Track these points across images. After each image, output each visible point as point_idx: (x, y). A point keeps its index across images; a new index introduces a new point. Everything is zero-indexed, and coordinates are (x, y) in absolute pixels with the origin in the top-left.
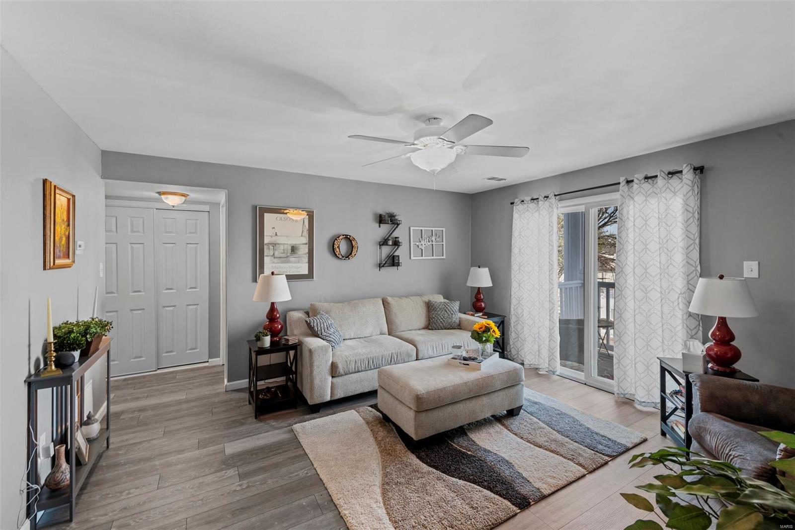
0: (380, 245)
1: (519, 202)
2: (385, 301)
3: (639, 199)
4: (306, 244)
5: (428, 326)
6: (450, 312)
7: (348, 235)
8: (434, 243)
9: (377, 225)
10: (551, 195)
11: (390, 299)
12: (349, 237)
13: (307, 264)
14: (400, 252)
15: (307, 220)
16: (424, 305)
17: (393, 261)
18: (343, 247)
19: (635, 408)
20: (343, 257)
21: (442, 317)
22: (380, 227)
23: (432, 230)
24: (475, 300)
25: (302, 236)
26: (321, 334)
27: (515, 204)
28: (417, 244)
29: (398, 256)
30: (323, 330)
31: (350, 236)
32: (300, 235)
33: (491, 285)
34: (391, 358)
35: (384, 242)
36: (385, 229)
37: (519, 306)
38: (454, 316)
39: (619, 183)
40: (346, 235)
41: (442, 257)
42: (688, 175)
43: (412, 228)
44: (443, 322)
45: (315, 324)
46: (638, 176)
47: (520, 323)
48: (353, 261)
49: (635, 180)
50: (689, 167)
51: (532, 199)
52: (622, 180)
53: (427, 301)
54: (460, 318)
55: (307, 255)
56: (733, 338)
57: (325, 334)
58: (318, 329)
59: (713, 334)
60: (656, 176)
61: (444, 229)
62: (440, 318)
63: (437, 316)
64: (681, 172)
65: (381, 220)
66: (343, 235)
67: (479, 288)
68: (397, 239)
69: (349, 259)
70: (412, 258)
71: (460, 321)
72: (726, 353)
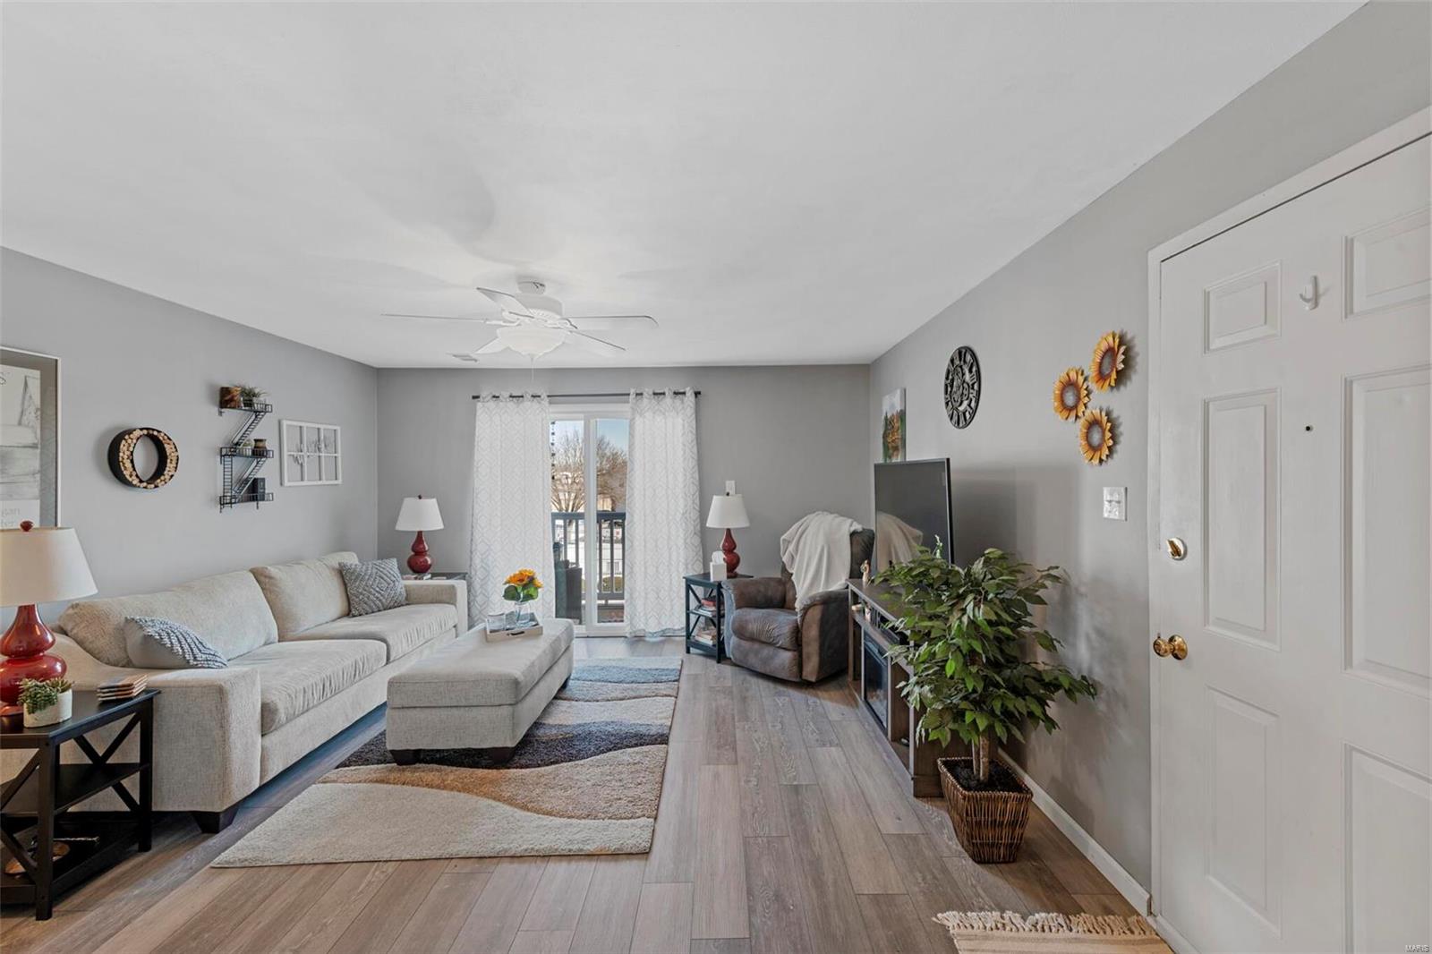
0: (221, 456)
1: (489, 397)
2: (262, 575)
3: (648, 415)
4: (34, 446)
5: (350, 611)
6: (390, 578)
7: (153, 430)
8: (322, 454)
9: (215, 409)
10: (544, 396)
11: (273, 571)
12: (155, 433)
13: (39, 501)
14: (266, 471)
15: (38, 383)
16: (333, 573)
17: (254, 491)
18: (140, 458)
19: (648, 642)
20: (141, 481)
21: (377, 589)
22: (221, 413)
23: (319, 429)
24: (413, 553)
25: (20, 423)
26: (195, 658)
27: (481, 398)
28: (295, 454)
29: (263, 480)
30: (196, 650)
31: (159, 432)
32: (16, 423)
33: (441, 527)
34: (355, 671)
35: (231, 450)
36: (232, 420)
37: (489, 554)
38: (397, 583)
39: (629, 394)
40: (147, 429)
41: (336, 482)
42: (690, 398)
43: (285, 423)
44: (381, 598)
45: (174, 641)
46: (648, 391)
47: (491, 578)
48: (166, 490)
49: (645, 394)
50: (691, 391)
51: (511, 396)
52: (632, 391)
53: (337, 566)
54: (405, 586)
55: (38, 477)
56: (735, 548)
57: (204, 656)
58: (182, 648)
59: (724, 546)
60: (664, 394)
61: (338, 428)
62: (373, 592)
63: (366, 588)
64: (684, 393)
65: (226, 399)
66: (141, 429)
67: (420, 533)
68: (261, 444)
69: (156, 487)
70: (286, 483)
71: (406, 591)
72: (732, 560)
